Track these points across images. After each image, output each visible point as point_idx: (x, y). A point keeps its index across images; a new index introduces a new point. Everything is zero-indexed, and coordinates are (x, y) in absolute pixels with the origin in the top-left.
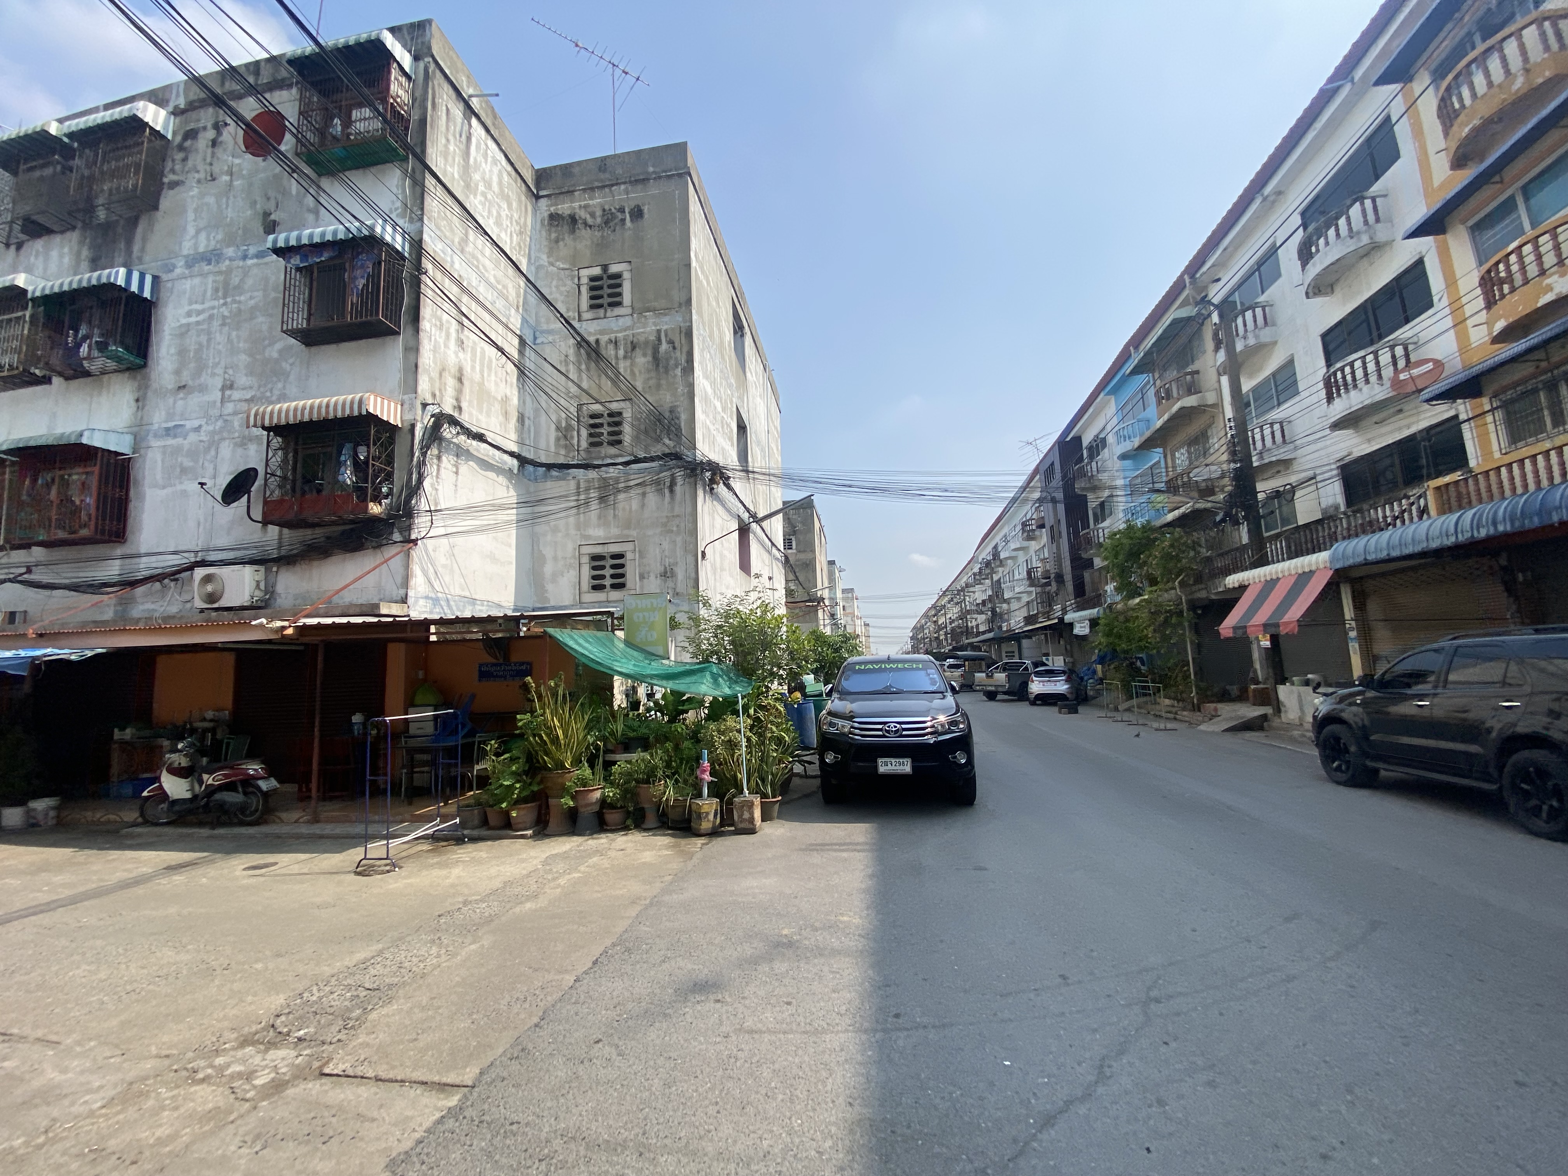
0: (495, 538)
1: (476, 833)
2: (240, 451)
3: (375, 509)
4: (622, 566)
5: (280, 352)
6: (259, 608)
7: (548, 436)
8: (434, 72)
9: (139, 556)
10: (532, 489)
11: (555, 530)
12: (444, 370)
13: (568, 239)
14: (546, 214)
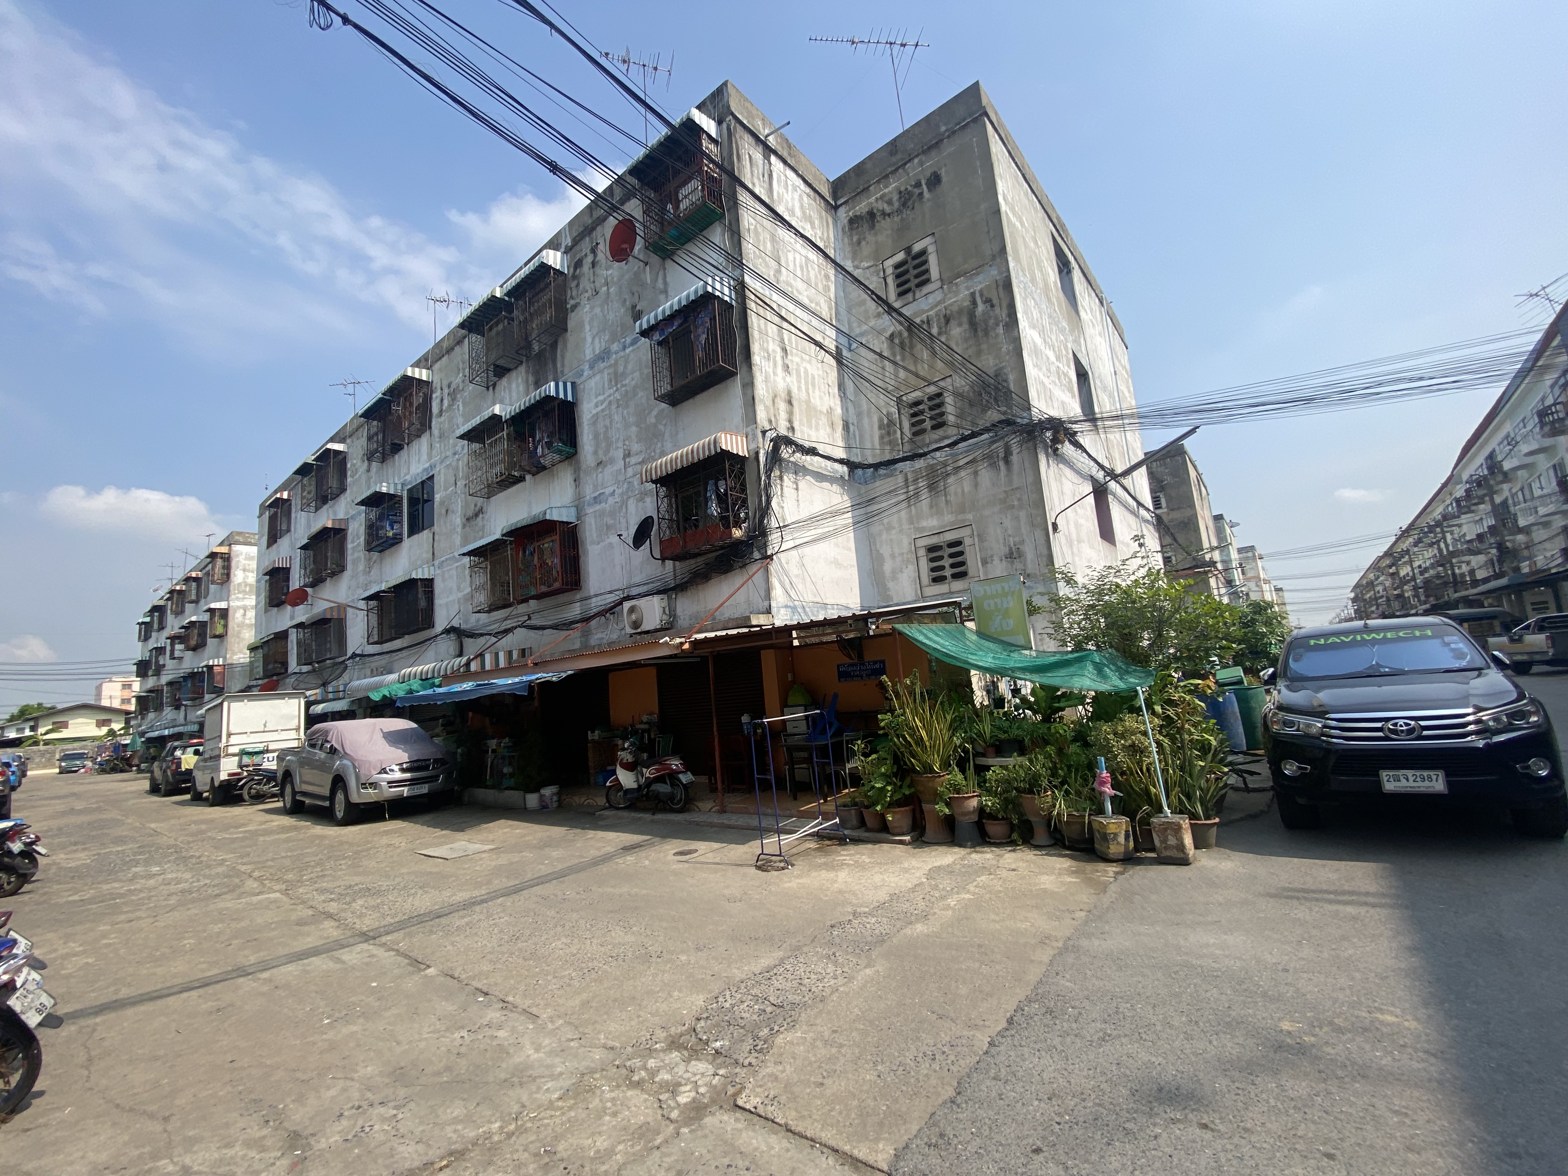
0: (837, 545)
1: (855, 834)
2: (640, 504)
3: (737, 533)
4: (961, 553)
5: (656, 417)
6: (667, 629)
7: (872, 437)
8: (735, 128)
9: (590, 598)
10: (863, 491)
11: (889, 528)
12: (775, 396)
13: (870, 238)
14: (846, 221)
